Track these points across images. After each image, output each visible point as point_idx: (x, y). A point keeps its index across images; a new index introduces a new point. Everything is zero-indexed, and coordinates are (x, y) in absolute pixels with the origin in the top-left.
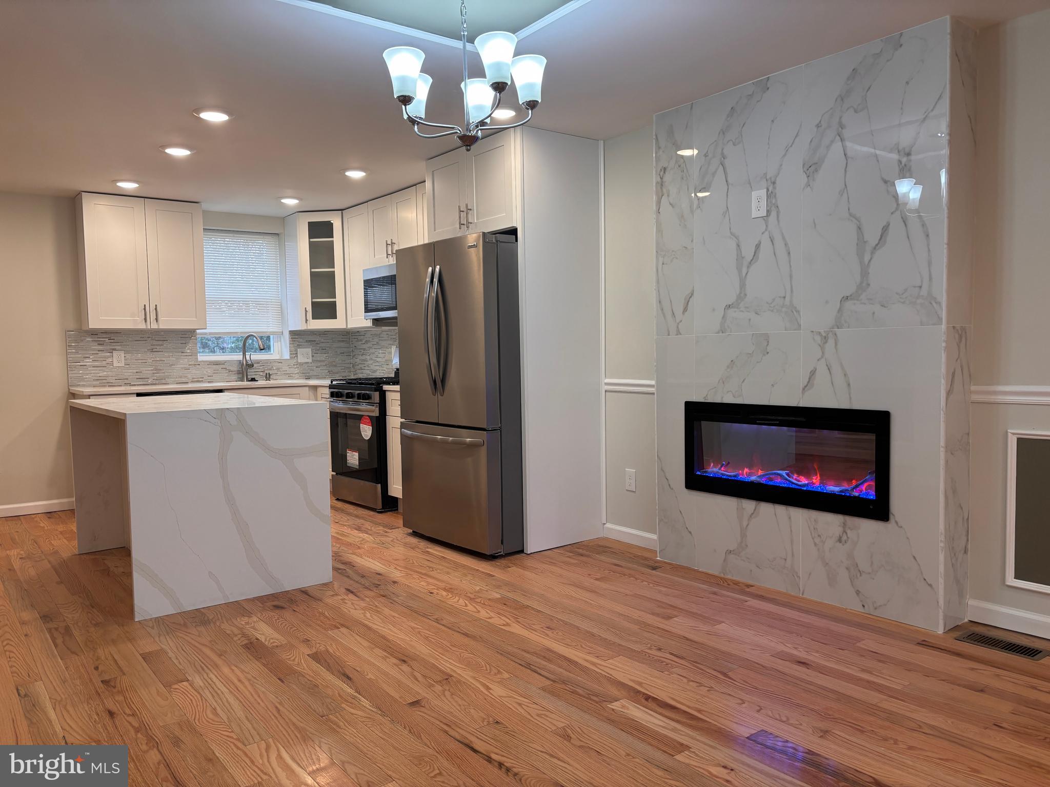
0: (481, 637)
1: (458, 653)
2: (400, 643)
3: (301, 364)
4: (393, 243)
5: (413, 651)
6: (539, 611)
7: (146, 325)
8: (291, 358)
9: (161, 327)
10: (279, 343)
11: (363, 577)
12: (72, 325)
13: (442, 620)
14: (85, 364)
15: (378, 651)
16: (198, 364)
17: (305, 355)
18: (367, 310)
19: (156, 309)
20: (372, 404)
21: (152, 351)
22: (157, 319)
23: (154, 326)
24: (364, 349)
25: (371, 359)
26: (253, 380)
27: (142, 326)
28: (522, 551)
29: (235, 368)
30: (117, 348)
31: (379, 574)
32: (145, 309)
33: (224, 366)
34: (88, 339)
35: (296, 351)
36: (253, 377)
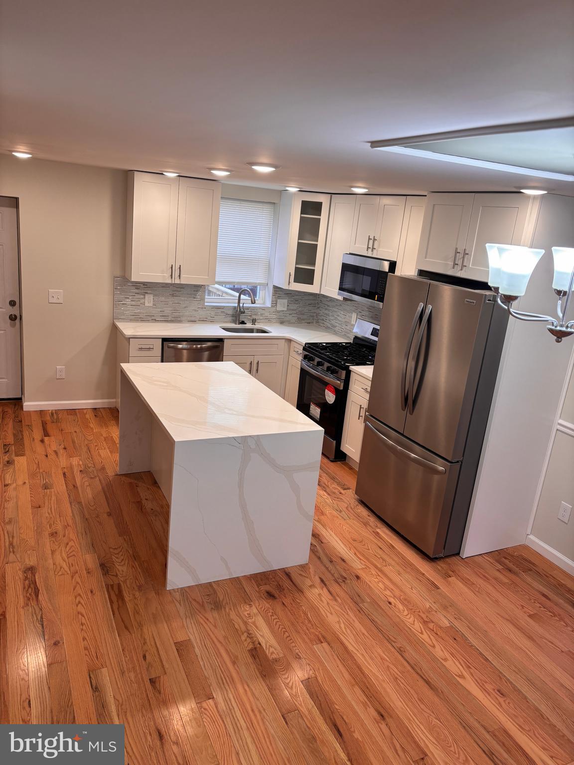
0: (442, 692)
1: (426, 715)
2: (375, 682)
3: (278, 312)
4: (375, 240)
5: (387, 699)
6: (487, 660)
7: (172, 280)
8: (272, 306)
9: (181, 283)
10: (264, 291)
11: (331, 562)
12: (118, 273)
13: (405, 651)
14: (125, 303)
15: (357, 690)
16: (204, 308)
17: (283, 304)
18: (341, 289)
19: (180, 268)
20: (339, 379)
21: (173, 295)
22: (180, 276)
23: (177, 281)
24: (328, 306)
25: (333, 316)
26: (243, 323)
27: (169, 281)
28: (458, 554)
29: (230, 312)
30: (148, 292)
31: (343, 560)
32: (172, 268)
33: (223, 310)
34: (129, 284)
35: (277, 301)
36: (243, 320)
